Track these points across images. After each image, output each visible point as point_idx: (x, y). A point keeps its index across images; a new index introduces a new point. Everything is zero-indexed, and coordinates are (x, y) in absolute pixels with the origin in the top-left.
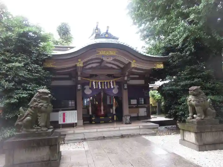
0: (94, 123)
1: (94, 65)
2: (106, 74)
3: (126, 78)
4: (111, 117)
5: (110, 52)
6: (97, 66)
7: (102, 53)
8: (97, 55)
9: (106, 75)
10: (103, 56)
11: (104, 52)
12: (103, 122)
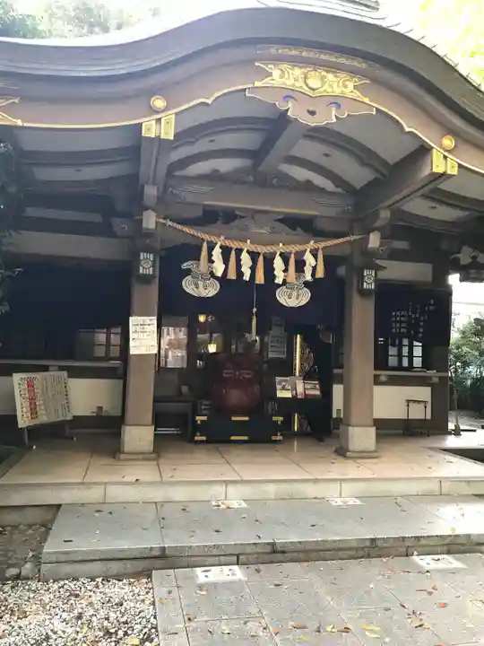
0: (204, 438)
1: (226, 165)
2: (278, 213)
3: (374, 241)
4: (281, 419)
5: (330, 77)
6: (238, 171)
7: (282, 77)
8: (257, 84)
9: (279, 220)
10: (290, 94)
11: (298, 72)
12: (246, 438)
